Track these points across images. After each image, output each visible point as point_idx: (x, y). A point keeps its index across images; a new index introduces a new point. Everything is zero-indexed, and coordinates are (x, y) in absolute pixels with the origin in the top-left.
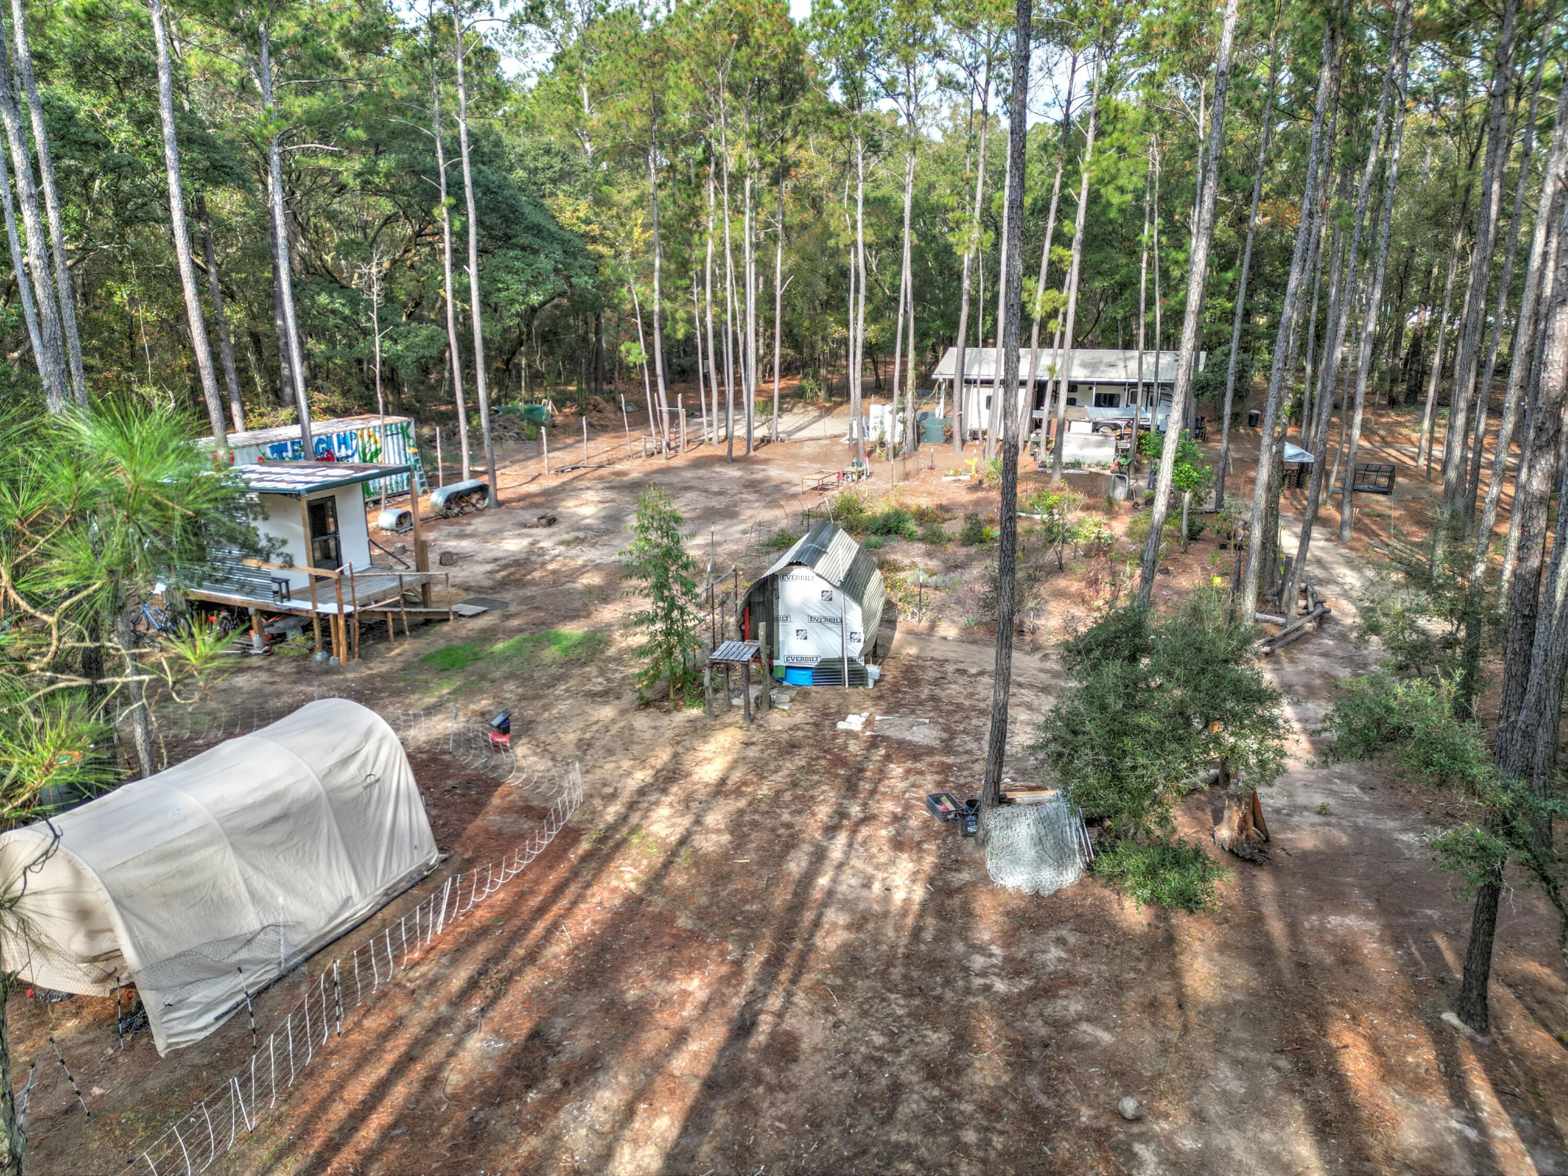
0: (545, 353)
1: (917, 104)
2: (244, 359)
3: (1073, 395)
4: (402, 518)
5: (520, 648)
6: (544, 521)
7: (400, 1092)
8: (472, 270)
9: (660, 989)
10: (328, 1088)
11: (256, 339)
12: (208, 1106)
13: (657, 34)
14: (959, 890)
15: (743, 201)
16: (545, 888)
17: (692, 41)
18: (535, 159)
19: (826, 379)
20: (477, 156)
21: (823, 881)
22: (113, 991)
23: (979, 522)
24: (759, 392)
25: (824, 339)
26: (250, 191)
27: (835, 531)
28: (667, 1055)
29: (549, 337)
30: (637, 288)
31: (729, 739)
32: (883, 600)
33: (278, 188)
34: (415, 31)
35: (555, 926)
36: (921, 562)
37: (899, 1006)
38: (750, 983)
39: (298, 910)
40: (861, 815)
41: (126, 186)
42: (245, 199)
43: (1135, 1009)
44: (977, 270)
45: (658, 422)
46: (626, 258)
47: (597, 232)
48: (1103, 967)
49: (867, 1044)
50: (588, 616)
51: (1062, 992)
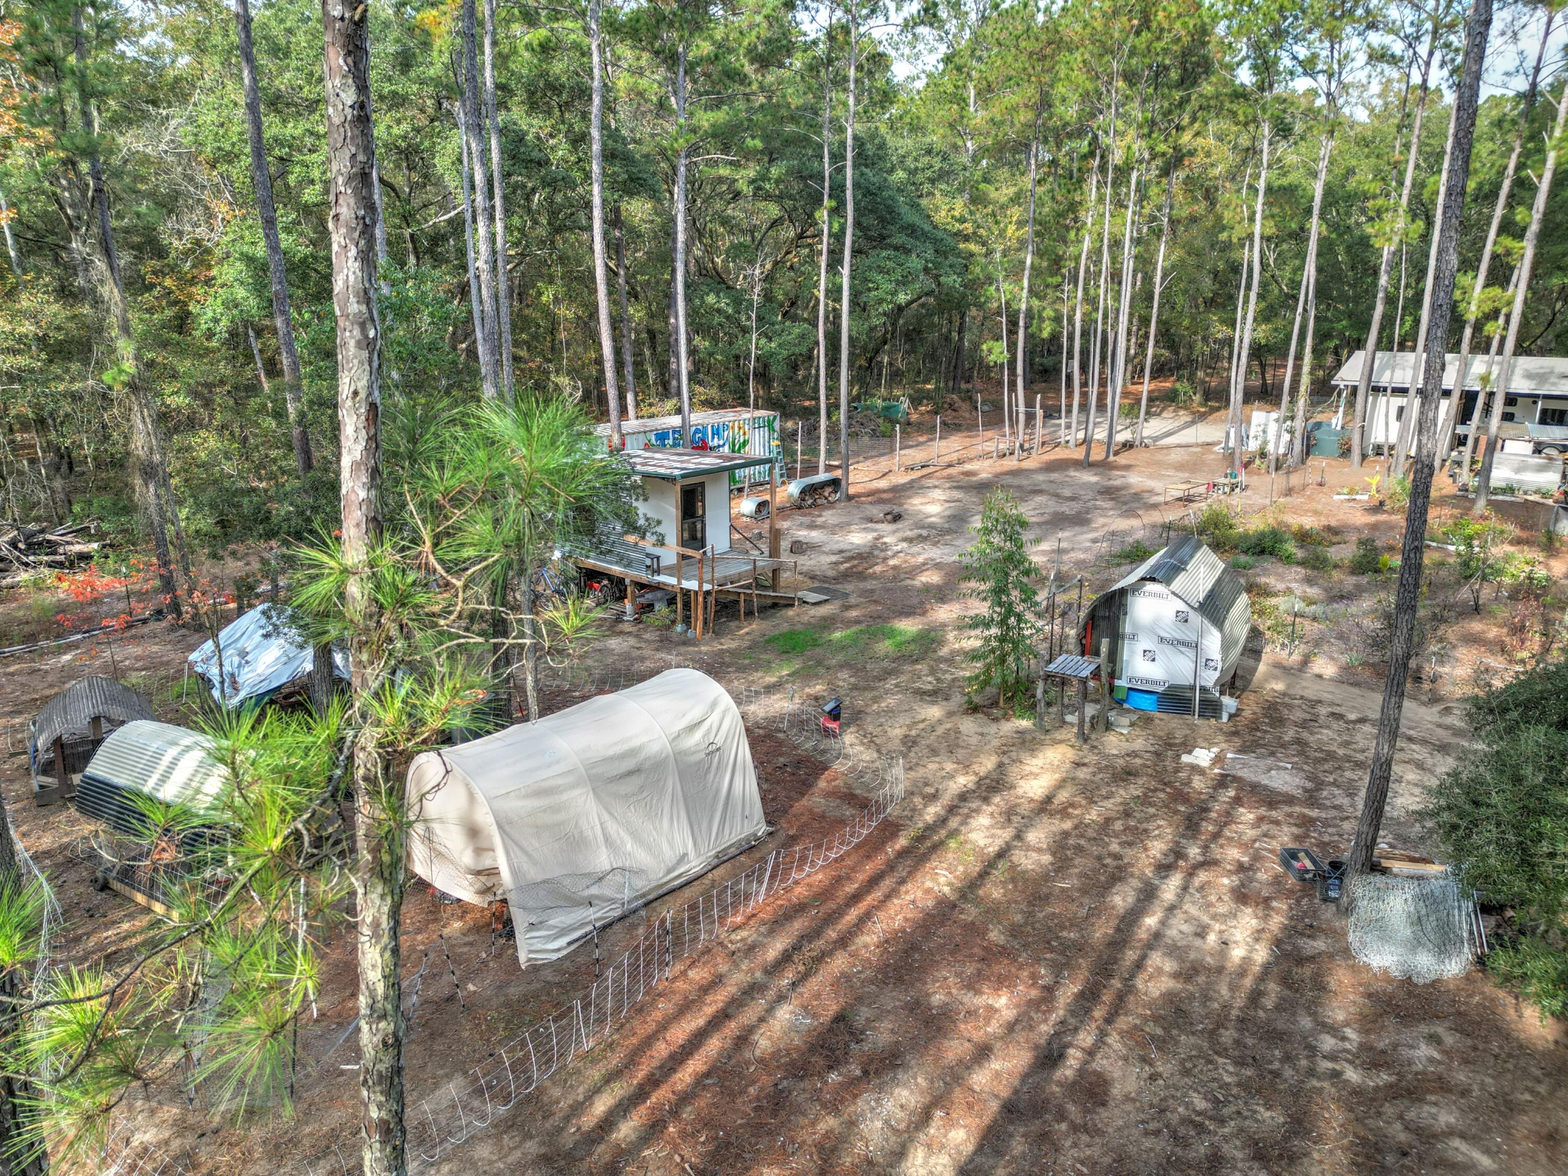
0: (907, 352)
1: (1340, 82)
2: (641, 354)
3: (1510, 409)
4: (761, 505)
5: (856, 638)
6: (889, 517)
7: (714, 1045)
8: (846, 271)
9: (965, 1000)
10: (654, 1026)
11: (652, 335)
12: (555, 1020)
13: (1052, 27)
14: (1312, 959)
15: (1128, 194)
16: (861, 877)
17: (1089, 30)
18: (916, 160)
19: (1203, 382)
20: (862, 159)
21: (1151, 921)
22: (490, 903)
23: (1376, 549)
24: (1125, 394)
25: (1205, 339)
26: (659, 200)
27: (1198, 547)
28: (968, 1068)
29: (913, 336)
30: (1005, 286)
31: (1059, 757)
32: (1248, 626)
33: (682, 197)
34: (815, 43)
35: (866, 917)
36: (1299, 588)
37: (1227, 1072)
38: (1061, 1012)
39: (640, 857)
40: (1201, 858)
41: (559, 198)
42: (654, 208)
43: (1527, 1138)
44: (1398, 264)
45: (1013, 423)
46: (998, 256)
47: (970, 231)
48: (1488, 1080)
49: (1187, 1106)
50: (924, 613)
51: (1432, 1098)
